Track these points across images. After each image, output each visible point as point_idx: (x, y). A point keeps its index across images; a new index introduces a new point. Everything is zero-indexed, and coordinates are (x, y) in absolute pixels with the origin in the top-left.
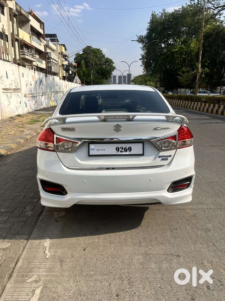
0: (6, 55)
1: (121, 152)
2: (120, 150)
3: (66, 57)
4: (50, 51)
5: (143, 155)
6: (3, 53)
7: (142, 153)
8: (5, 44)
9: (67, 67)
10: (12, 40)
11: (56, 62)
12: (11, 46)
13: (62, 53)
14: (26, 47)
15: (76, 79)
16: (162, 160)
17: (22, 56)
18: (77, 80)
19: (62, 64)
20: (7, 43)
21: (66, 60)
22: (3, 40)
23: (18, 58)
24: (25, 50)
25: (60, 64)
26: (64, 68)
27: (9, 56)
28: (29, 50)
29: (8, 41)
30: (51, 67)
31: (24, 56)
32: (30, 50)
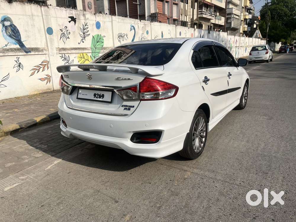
0: (184, 16)
1: (96, 98)
2: (97, 96)
3: (251, 11)
4: (233, 6)
5: (111, 102)
6: (181, 14)
7: (110, 101)
8: (184, 7)
9: (250, 21)
10: (191, 1)
11: (237, 17)
12: (190, 8)
13: (246, 7)
14: (205, 7)
15: (257, 33)
16: (125, 109)
17: (199, 16)
18: (258, 35)
19: (244, 19)
20: (187, 5)
21: (250, 13)
22: (183, 3)
23: (195, 17)
24: (204, 10)
25: (242, 18)
26: (246, 22)
27: (188, 17)
28: (208, 9)
29: (187, 3)
30: (230, 23)
31: (202, 15)
32: (210, 9)
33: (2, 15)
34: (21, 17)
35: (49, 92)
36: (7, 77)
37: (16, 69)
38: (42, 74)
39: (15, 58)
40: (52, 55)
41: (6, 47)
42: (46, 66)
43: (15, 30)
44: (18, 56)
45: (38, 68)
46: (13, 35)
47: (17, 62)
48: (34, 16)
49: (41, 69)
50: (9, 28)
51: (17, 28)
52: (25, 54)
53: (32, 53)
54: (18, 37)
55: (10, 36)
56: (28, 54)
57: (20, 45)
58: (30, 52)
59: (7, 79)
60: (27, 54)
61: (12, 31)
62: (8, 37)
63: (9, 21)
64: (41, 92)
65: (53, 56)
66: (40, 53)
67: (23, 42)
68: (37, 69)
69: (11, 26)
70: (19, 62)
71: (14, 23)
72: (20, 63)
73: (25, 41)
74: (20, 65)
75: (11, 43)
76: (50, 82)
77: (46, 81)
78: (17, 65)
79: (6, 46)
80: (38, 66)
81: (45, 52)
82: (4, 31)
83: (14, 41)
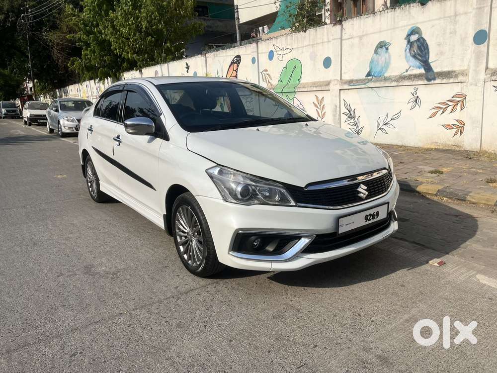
33: (409, 27)
34: (437, 22)
35: (457, 151)
36: (397, 115)
37: (411, 104)
38: (449, 118)
39: (411, 89)
40: (474, 83)
41: (406, 73)
42: (459, 105)
43: (423, 46)
44: (417, 87)
45: (444, 107)
46: (419, 55)
47: (414, 94)
48: (460, 14)
49: (450, 109)
50: (416, 45)
51: (427, 41)
52: (426, 82)
53: (438, 81)
54: (425, 57)
55: (414, 57)
56: (430, 83)
57: (425, 69)
58: (434, 79)
59: (398, 117)
60: (428, 83)
61: (419, 48)
62: (411, 59)
63: (417, 33)
64: (441, 147)
65: (476, 85)
66: (451, 81)
67: (431, 64)
68: (442, 108)
69: (418, 40)
70: (417, 95)
71: (424, 36)
72: (418, 97)
73: (435, 61)
74: (416, 100)
75: (413, 67)
76: (461, 134)
77: (454, 130)
78: (414, 99)
79: (407, 71)
80: (444, 104)
81: (461, 78)
82: (408, 50)
83: (418, 63)
